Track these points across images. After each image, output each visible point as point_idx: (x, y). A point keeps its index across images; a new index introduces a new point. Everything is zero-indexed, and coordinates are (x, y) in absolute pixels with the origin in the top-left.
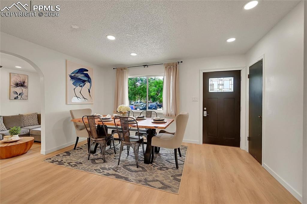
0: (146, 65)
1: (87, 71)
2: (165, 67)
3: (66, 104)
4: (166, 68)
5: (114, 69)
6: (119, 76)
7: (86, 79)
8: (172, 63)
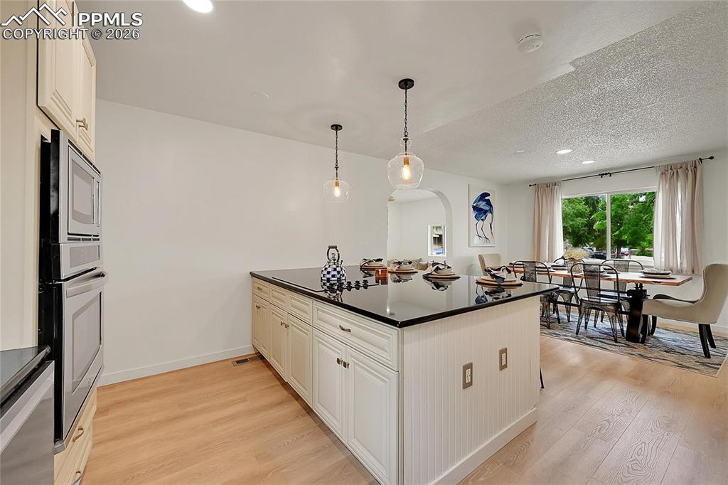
0: (606, 174)
1: (489, 195)
2: (660, 173)
3: (469, 246)
4: (662, 173)
5: (530, 186)
6: (542, 199)
7: (487, 208)
8: (682, 164)
